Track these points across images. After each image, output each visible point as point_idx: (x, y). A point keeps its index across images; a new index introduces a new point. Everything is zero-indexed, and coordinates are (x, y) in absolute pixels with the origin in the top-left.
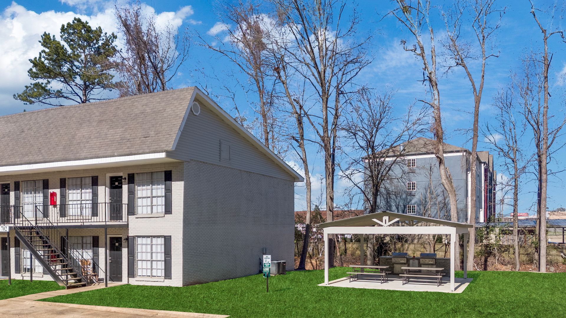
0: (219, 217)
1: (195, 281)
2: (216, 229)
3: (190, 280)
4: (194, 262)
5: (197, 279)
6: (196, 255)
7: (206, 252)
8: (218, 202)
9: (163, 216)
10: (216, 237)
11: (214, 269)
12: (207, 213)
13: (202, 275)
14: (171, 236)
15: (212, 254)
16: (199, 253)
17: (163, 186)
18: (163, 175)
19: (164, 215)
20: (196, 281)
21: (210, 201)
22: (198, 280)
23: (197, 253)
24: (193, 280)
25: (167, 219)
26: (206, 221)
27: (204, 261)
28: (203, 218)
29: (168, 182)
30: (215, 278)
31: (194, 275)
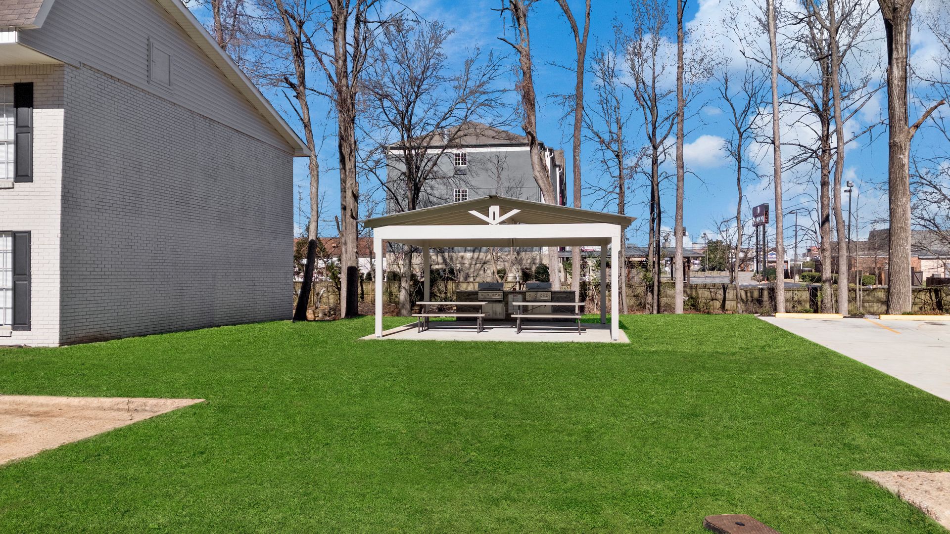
0: (145, 201)
1: (90, 334)
2: (139, 225)
3: (79, 332)
4: (89, 292)
5: (95, 330)
6: (92, 277)
7: (116, 273)
8: (144, 168)
9: (11, 186)
10: (140, 241)
11: (135, 309)
12: (119, 189)
13: (106, 322)
14: (29, 233)
15: (129, 277)
16: (100, 273)
17: (12, 120)
18: (10, 94)
19: (13, 185)
20: (92, 334)
21: (125, 164)
22: (98, 333)
23: (95, 273)
24: (85, 331)
25: (21, 194)
26: (116, 206)
27: (113, 291)
28: (111, 198)
29: (23, 110)
30: (137, 328)
31: (88, 320)
